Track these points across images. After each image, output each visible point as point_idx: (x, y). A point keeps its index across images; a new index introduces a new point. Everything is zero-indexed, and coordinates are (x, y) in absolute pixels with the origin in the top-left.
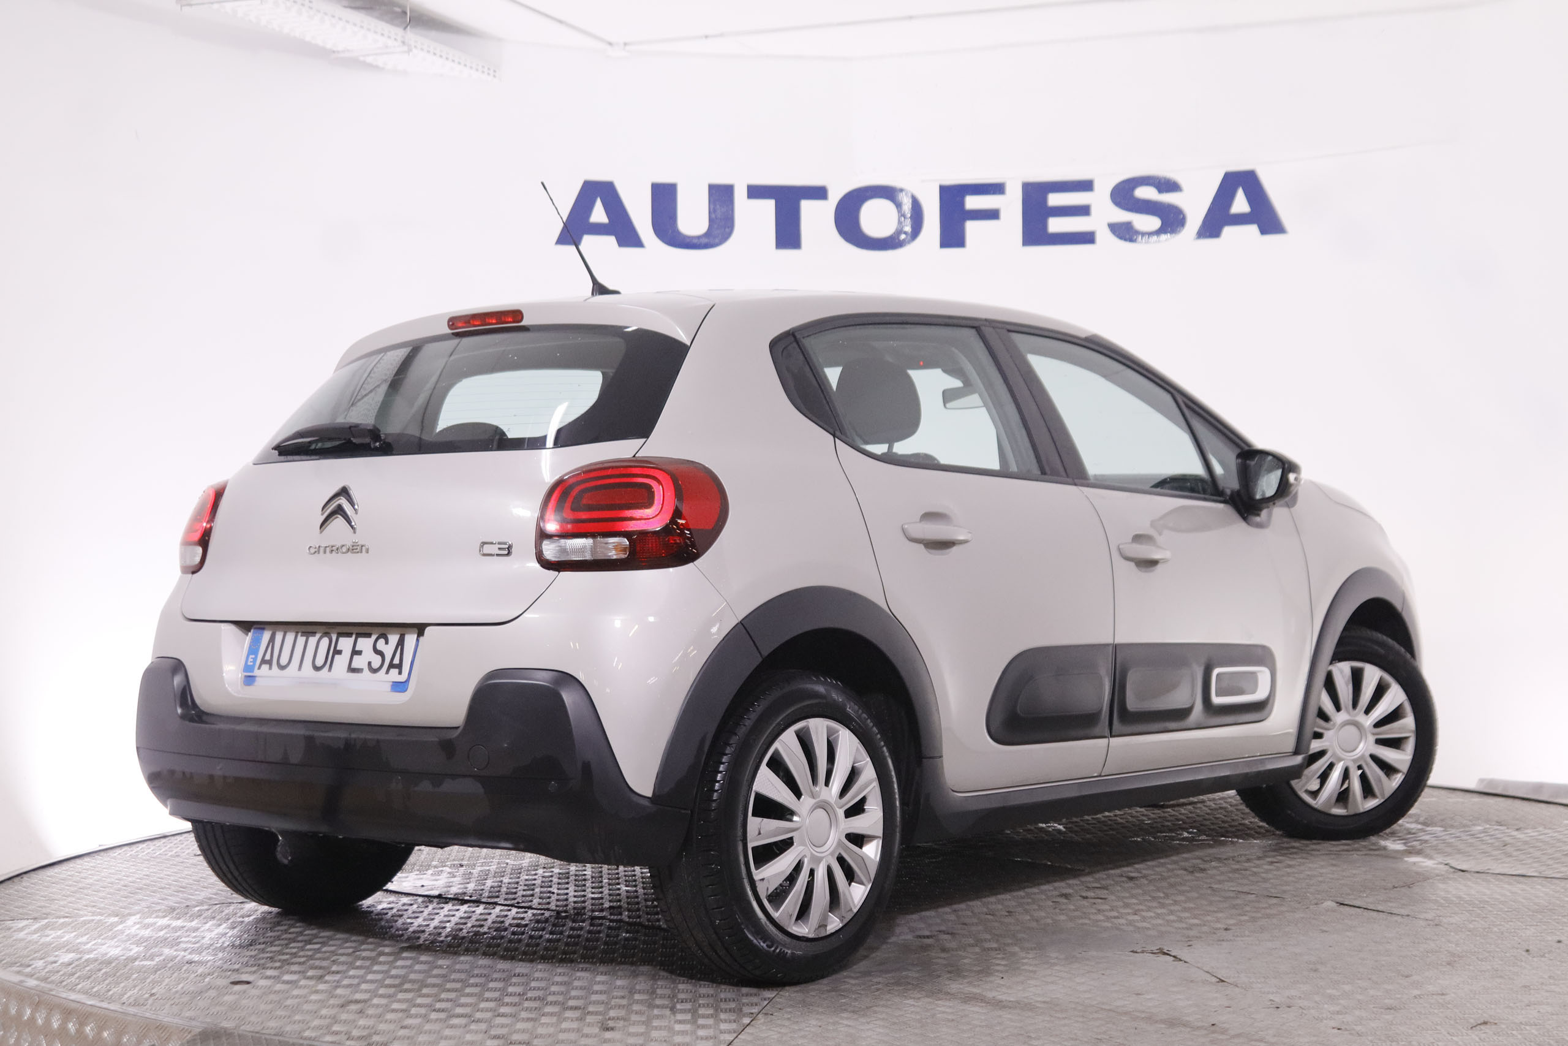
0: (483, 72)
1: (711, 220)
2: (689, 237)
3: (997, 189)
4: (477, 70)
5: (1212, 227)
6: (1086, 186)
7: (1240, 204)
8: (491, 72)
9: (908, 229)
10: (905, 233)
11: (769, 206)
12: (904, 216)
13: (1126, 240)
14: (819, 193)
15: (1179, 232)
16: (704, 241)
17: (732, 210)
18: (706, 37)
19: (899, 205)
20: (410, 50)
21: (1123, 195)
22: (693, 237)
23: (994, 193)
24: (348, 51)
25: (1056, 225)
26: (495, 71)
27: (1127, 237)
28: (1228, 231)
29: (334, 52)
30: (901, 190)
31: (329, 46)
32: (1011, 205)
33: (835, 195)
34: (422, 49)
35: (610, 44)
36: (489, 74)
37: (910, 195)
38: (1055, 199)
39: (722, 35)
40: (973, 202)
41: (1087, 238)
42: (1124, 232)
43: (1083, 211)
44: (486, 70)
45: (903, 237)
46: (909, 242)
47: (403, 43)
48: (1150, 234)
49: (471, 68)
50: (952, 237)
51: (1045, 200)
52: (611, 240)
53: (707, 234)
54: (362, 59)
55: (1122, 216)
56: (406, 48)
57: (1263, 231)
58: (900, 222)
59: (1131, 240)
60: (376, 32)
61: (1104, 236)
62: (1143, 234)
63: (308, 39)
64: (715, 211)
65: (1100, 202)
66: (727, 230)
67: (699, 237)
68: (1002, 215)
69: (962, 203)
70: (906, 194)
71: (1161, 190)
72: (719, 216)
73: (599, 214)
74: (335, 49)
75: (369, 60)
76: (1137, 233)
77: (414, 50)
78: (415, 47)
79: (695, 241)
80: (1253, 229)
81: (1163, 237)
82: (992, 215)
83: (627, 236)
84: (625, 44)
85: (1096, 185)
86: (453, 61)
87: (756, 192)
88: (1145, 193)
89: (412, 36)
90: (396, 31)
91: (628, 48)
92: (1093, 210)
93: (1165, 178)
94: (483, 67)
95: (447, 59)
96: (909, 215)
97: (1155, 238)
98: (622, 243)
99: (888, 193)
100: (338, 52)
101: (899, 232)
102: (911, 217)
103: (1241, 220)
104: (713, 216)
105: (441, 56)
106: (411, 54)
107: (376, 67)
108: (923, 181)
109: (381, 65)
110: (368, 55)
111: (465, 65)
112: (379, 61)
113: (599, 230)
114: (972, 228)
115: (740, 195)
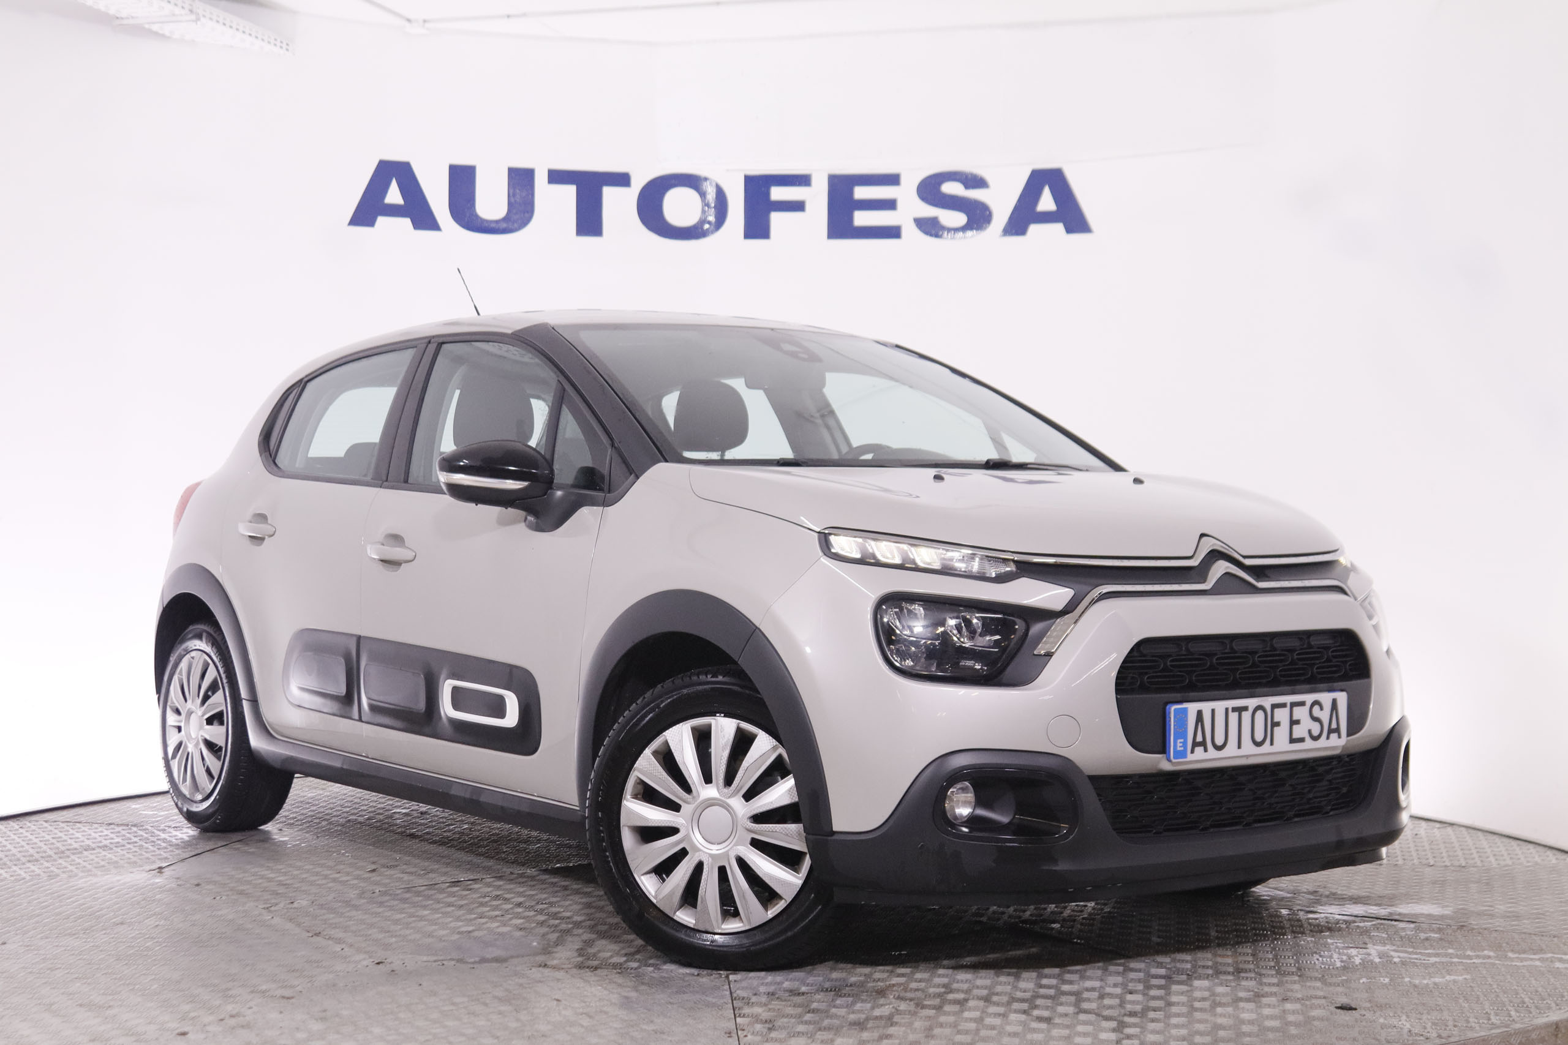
0: (275, 45)
1: (510, 204)
2: (487, 221)
3: (803, 180)
4: (269, 42)
5: (1018, 224)
6: (892, 180)
7: (1047, 202)
8: (284, 46)
9: (712, 218)
10: (709, 223)
11: (569, 193)
12: (708, 205)
13: (931, 235)
14: (622, 180)
15: (985, 228)
16: (504, 225)
17: (533, 195)
18: (508, 16)
19: (703, 195)
20: (198, 19)
21: (930, 190)
22: (492, 222)
23: (800, 184)
24: (132, 17)
25: (861, 218)
26: (287, 45)
27: (933, 232)
28: (1033, 229)
29: (117, 18)
30: (706, 179)
31: (112, 12)
32: (817, 197)
33: (638, 183)
34: (211, 19)
35: (409, 20)
36: (281, 47)
37: (714, 184)
38: (861, 193)
39: (524, 15)
40: (778, 193)
41: (893, 232)
42: (930, 227)
43: (889, 205)
44: (278, 44)
45: (706, 226)
46: (712, 233)
47: (191, 11)
48: (956, 230)
49: (263, 40)
50: (756, 228)
51: (851, 193)
52: (407, 222)
53: (505, 219)
54: (147, 26)
55: (928, 211)
56: (193, 17)
57: (1069, 230)
58: (703, 212)
59: (937, 236)
61: (910, 231)
62: (949, 230)
64: (514, 195)
65: (906, 195)
66: (527, 215)
67: (497, 222)
68: (808, 207)
69: (768, 194)
70: (710, 183)
71: (967, 186)
72: (518, 200)
73: (394, 196)
74: (118, 16)
75: (155, 28)
76: (943, 228)
77: (202, 19)
78: (204, 16)
79: (493, 225)
80: (1060, 227)
81: (969, 233)
82: (798, 206)
83: (424, 219)
84: (425, 21)
85: (903, 180)
86: (244, 32)
87: (557, 177)
88: (952, 188)
89: (201, 4)
91: (427, 25)
92: (899, 204)
93: (972, 174)
94: (276, 40)
95: (237, 29)
96: (713, 205)
97: (961, 234)
98: (417, 225)
99: (691, 181)
100: (122, 18)
101: (702, 222)
102: (715, 207)
103: (1046, 218)
104: (512, 200)
105: (231, 27)
106: (199, 23)
107: (163, 36)
108: (728, 170)
109: (167, 34)
110: (154, 23)
111: (257, 37)
112: (166, 30)
113: (393, 211)
114: (777, 219)
115: (541, 179)
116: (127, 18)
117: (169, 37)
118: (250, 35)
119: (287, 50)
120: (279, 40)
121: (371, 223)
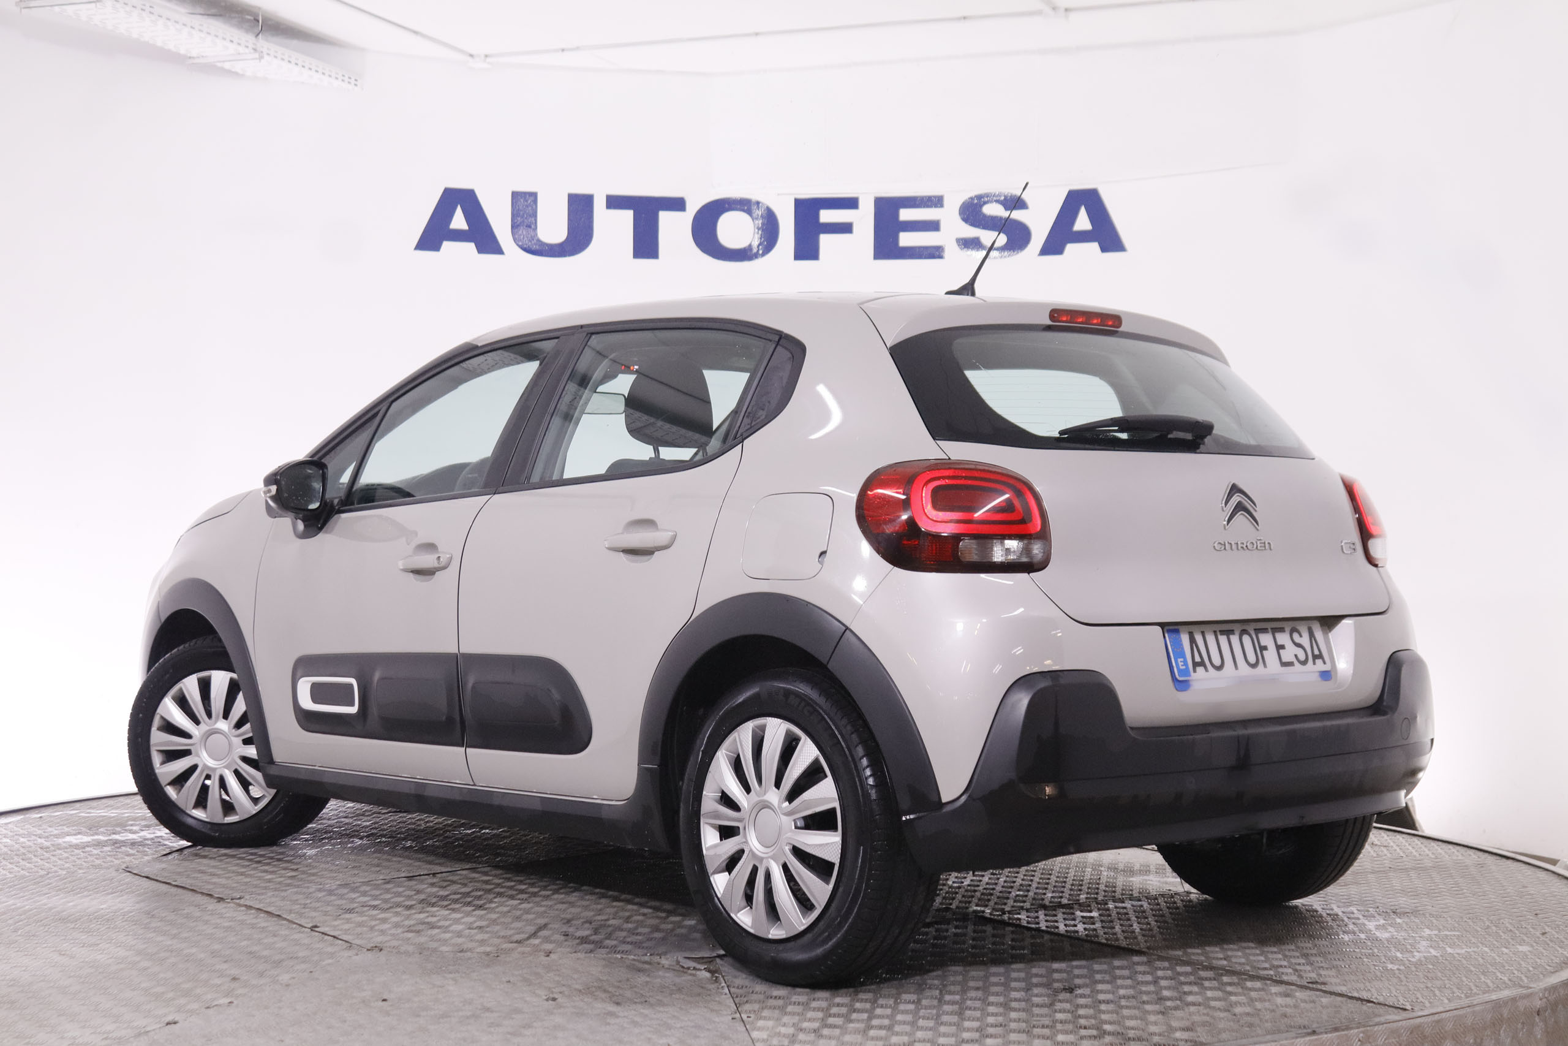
0: (343, 80)
1: (570, 228)
2: (548, 245)
3: (851, 203)
4: (336, 77)
5: (1054, 245)
6: (936, 202)
7: (1083, 222)
8: (352, 81)
9: (763, 241)
10: (760, 245)
11: (627, 216)
12: (759, 228)
14: (678, 204)
15: (1024, 249)
16: (564, 249)
17: (591, 220)
19: (753, 217)
20: (262, 57)
21: (972, 212)
22: (552, 245)
23: (848, 207)
24: (203, 56)
25: (907, 239)
26: (356, 80)
28: (1070, 248)
29: (190, 58)
30: (756, 203)
31: (182, 52)
32: (864, 219)
33: (693, 207)
34: (276, 57)
35: (471, 56)
36: (349, 83)
37: (765, 207)
38: (906, 215)
39: (578, 48)
40: (827, 216)
41: (936, 253)
42: (972, 246)
43: (933, 226)
44: (346, 78)
45: (755, 250)
46: (762, 255)
47: (255, 49)
49: (330, 76)
50: (806, 250)
51: (897, 215)
52: (471, 247)
54: (219, 65)
55: (971, 232)
56: (258, 55)
57: (1104, 249)
58: (755, 234)
60: (224, 39)
61: (952, 250)
63: (159, 44)
64: (573, 221)
65: (949, 217)
66: (587, 237)
67: (557, 245)
68: (854, 228)
69: (817, 216)
70: (761, 206)
71: (1009, 208)
72: (578, 225)
73: (459, 222)
74: (189, 56)
75: (227, 66)
77: (268, 56)
78: (266, 53)
79: (554, 249)
80: (1095, 246)
81: (1010, 253)
82: (845, 228)
83: (487, 244)
84: (486, 56)
85: (946, 202)
86: (310, 69)
87: (615, 202)
88: (993, 210)
89: (267, 44)
90: (248, 39)
91: (488, 60)
92: (942, 226)
93: (1012, 197)
94: (344, 76)
95: (303, 67)
96: (764, 227)
97: (1003, 253)
98: (482, 250)
99: (744, 205)
100: (193, 58)
102: (766, 230)
103: (1083, 237)
104: (572, 224)
106: (265, 60)
107: (236, 73)
108: (778, 194)
109: (240, 72)
110: (224, 61)
111: (323, 74)
112: (238, 67)
113: (458, 236)
114: (826, 241)
115: (599, 204)
116: (198, 57)
117: (243, 75)
118: (317, 71)
119: (356, 85)
120: (347, 76)
121: (436, 247)
